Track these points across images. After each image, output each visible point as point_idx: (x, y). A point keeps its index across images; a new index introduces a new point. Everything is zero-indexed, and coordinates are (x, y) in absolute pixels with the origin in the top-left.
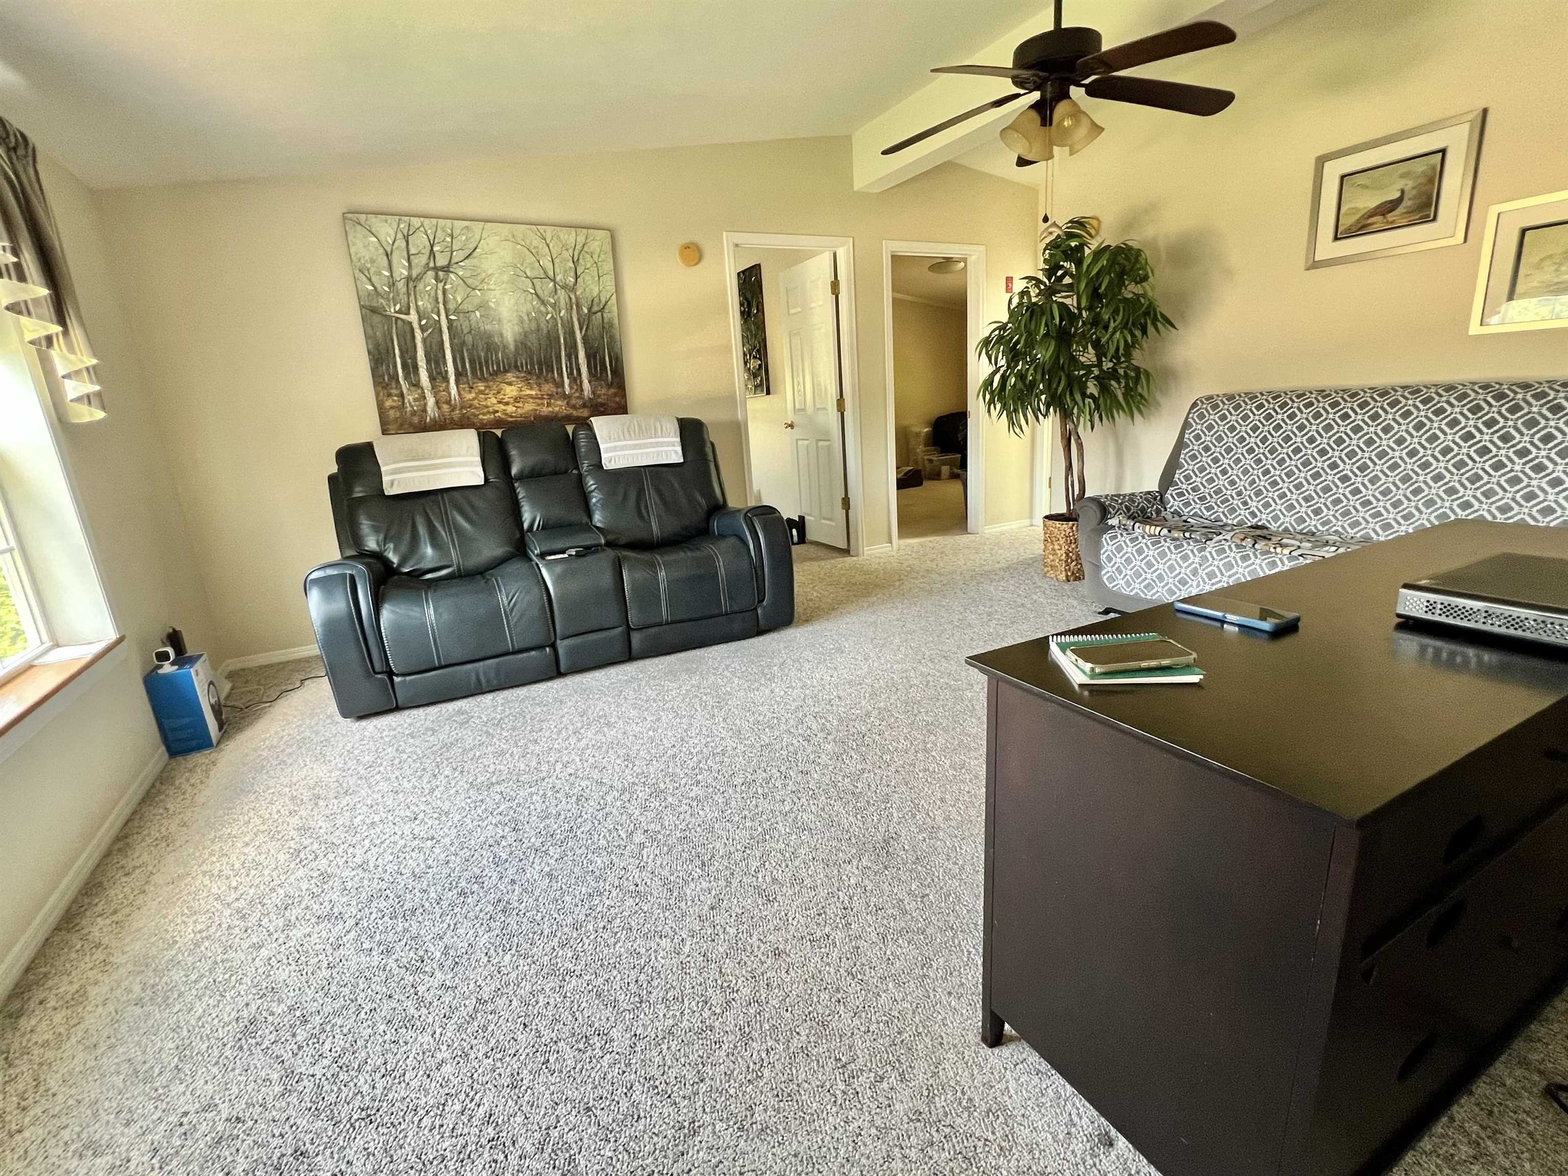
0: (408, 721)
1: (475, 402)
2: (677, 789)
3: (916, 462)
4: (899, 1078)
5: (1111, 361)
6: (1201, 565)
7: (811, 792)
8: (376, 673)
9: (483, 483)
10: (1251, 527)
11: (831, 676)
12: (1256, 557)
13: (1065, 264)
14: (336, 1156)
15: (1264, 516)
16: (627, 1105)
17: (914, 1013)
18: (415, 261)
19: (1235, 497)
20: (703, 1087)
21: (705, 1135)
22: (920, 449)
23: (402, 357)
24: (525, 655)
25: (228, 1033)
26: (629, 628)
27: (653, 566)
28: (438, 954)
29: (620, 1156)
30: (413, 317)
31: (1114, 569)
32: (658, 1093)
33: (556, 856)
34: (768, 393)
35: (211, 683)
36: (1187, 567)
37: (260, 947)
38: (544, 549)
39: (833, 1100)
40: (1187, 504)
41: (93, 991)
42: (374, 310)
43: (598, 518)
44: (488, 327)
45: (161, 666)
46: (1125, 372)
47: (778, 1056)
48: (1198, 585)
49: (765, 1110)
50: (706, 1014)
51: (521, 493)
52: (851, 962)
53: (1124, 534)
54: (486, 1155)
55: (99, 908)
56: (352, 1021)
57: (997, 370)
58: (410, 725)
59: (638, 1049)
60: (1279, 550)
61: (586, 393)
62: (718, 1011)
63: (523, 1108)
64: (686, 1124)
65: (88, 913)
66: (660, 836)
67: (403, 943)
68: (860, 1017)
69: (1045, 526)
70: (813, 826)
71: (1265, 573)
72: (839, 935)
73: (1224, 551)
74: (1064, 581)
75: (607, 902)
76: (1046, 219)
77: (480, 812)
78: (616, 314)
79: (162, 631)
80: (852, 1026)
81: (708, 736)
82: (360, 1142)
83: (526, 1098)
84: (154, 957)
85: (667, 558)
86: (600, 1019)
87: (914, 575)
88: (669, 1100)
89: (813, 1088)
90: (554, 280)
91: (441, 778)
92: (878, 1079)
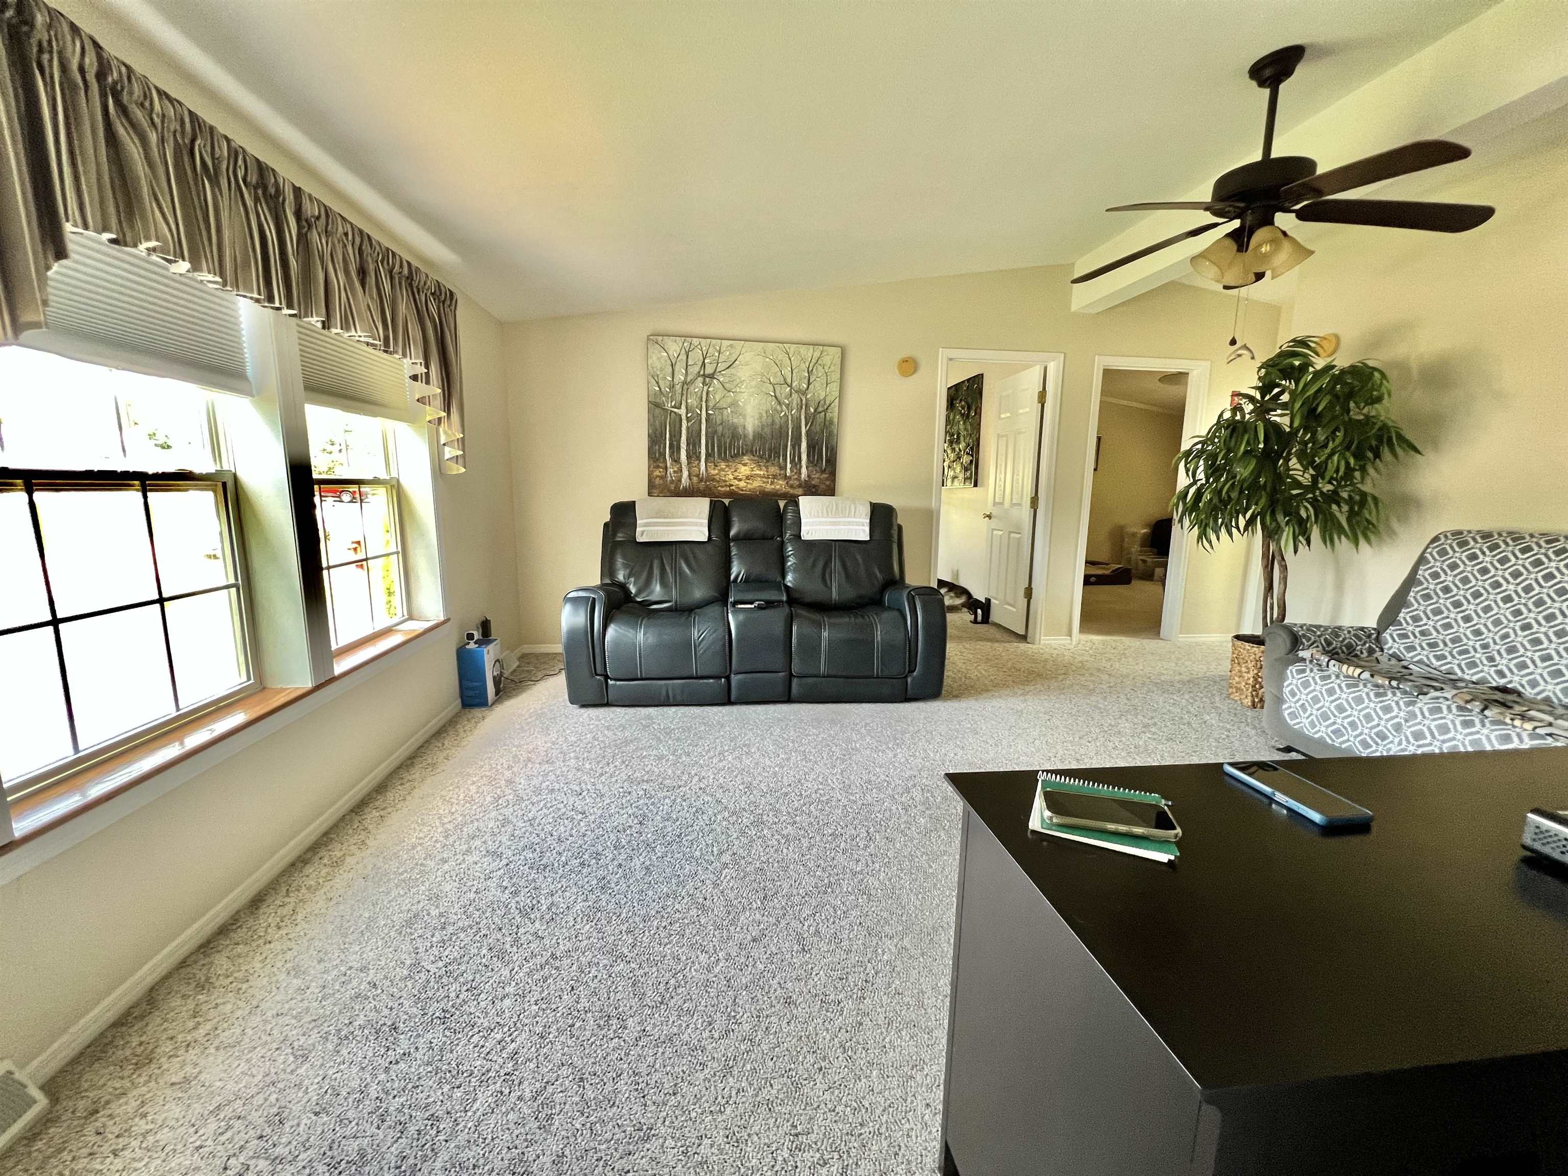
0: (611, 716)
1: (717, 477)
2: (775, 823)
3: (1129, 560)
4: (840, 1171)
5: (1330, 482)
6: (1406, 721)
7: (887, 860)
8: (597, 675)
9: (706, 540)
10: (1497, 689)
11: (955, 754)
12: (1483, 725)
13: (1284, 382)
14: (412, 1039)
15: (1516, 678)
16: (610, 1089)
17: (884, 1111)
18: (690, 369)
19: (1479, 649)
20: (673, 1101)
21: (654, 1144)
22: (1135, 548)
23: (670, 439)
24: (705, 681)
25: (398, 919)
26: (791, 675)
27: (819, 625)
28: (544, 907)
29: (585, 1132)
30: (682, 411)
31: (1298, 705)
32: (637, 1090)
33: (659, 854)
34: (976, 485)
35: (498, 661)
36: (1388, 720)
37: (446, 862)
38: (738, 598)
39: (772, 1164)
40: (1411, 648)
41: (349, 859)
42: (657, 405)
43: (789, 578)
44: (735, 420)
45: (468, 643)
46: (1350, 496)
47: (744, 1099)
48: (1400, 743)
49: (712, 1146)
50: (706, 1034)
51: (734, 552)
52: (848, 1036)
53: (1315, 669)
54: (498, 1085)
55: (377, 804)
56: (469, 938)
57: (1195, 482)
58: (611, 719)
59: (641, 1044)
60: (1517, 723)
61: (803, 476)
62: (716, 1036)
63: (539, 1058)
64: (645, 1127)
65: (371, 805)
66: (743, 862)
67: (527, 890)
68: (833, 1093)
69: (1233, 645)
70: (873, 892)
71: (1492, 745)
72: (849, 1005)
73: (1439, 710)
74: (1248, 707)
75: (677, 907)
76: (1233, 342)
77: (624, 801)
78: (836, 414)
79: (477, 619)
80: (820, 1099)
81: (821, 784)
82: (429, 1036)
83: (545, 1050)
84: (388, 848)
85: (832, 621)
86: (625, 1006)
87: (1083, 671)
88: (642, 1100)
89: (760, 1144)
90: (791, 386)
91: (611, 766)
92: (821, 1162)
